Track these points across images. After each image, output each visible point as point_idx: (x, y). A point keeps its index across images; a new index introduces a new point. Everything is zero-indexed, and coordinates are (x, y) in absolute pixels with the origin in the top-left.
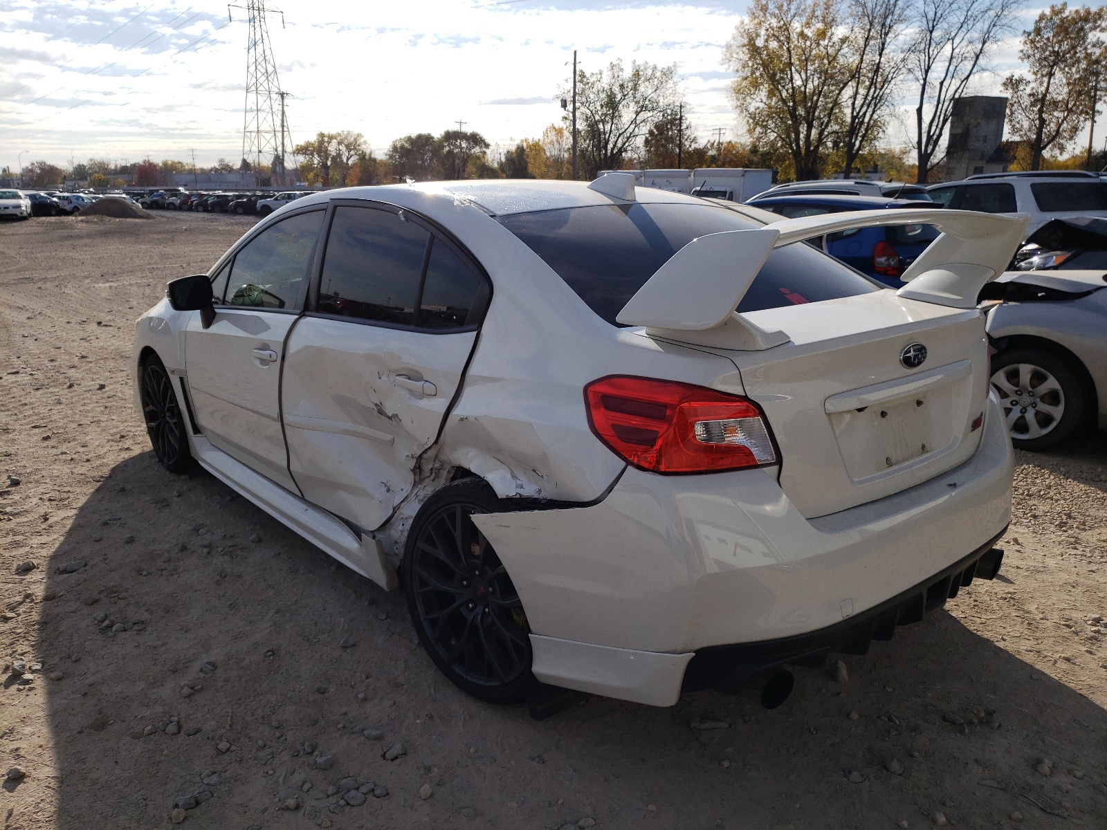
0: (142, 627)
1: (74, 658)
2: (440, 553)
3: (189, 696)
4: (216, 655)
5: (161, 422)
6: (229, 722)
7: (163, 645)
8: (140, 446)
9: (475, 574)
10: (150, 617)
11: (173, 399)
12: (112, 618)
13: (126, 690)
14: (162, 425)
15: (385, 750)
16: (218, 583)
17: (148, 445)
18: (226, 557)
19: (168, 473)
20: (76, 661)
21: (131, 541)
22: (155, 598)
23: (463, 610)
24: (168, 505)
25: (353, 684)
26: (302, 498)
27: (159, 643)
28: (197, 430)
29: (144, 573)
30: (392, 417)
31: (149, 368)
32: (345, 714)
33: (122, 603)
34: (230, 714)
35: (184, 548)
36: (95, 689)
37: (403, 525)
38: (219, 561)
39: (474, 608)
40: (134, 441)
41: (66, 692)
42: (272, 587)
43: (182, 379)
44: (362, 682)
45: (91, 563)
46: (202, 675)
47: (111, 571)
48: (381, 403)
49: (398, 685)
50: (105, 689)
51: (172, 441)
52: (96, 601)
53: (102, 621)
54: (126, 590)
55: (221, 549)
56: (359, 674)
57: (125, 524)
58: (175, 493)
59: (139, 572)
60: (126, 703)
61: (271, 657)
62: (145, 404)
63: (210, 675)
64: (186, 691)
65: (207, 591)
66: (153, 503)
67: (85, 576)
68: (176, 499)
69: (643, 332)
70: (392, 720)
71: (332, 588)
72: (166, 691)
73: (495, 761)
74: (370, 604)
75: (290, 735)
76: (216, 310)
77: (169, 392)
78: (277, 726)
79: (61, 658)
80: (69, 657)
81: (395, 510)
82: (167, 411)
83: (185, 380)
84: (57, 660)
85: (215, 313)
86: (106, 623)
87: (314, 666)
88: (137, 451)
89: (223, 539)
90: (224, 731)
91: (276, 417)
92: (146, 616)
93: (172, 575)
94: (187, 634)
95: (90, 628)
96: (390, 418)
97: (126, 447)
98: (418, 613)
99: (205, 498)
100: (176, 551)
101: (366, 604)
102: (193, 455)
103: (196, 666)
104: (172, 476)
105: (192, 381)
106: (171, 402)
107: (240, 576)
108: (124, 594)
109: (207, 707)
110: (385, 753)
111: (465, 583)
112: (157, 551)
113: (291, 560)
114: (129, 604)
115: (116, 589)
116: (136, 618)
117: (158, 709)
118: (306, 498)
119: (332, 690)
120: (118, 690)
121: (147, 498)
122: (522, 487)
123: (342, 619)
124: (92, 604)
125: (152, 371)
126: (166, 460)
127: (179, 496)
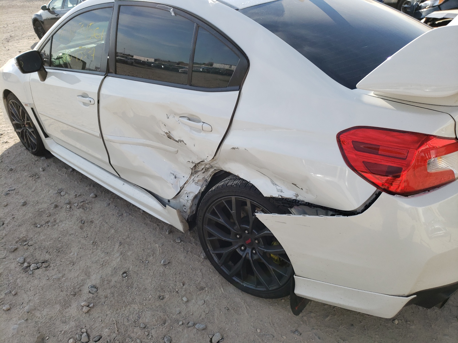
0: (47, 264)
1: (13, 293)
2: (221, 221)
3: (88, 312)
4: (95, 279)
5: (24, 129)
6: (116, 329)
7: (63, 276)
8: (13, 140)
9: (245, 232)
10: (50, 257)
11: (29, 118)
12: (28, 260)
13: (50, 313)
14: (24, 131)
15: (211, 337)
16: (81, 228)
17: (17, 139)
18: (81, 209)
19: (33, 156)
20: (15, 295)
21: (25, 204)
22: (49, 242)
23: (238, 250)
24: (39, 177)
25: (177, 290)
26: (120, 177)
27: (60, 275)
28: (46, 136)
29: (39, 226)
30: (178, 141)
31: (10, 101)
32: (180, 313)
33: (31, 249)
34: (115, 322)
35: (56, 206)
36: (31, 315)
37: (188, 196)
38: (78, 213)
39: (245, 249)
40: (8, 136)
41: (14, 319)
42: (111, 227)
43: (32, 109)
44: (182, 288)
45: (6, 222)
46: (91, 295)
47: (19, 226)
48: (169, 132)
49: (202, 289)
50: (38, 314)
51: (32, 139)
52: (16, 249)
53: (23, 263)
54: (31, 239)
55: (76, 204)
56: (178, 283)
57: (18, 192)
58: (41, 169)
59: (35, 225)
60: (52, 322)
61: (126, 278)
62: (12, 120)
63: (96, 294)
64: (85, 309)
65: (77, 234)
66: (30, 177)
67: (4, 232)
68: (42, 173)
69: (372, 94)
70: (207, 314)
71: (145, 224)
72: (73, 311)
73: (274, 337)
74: (169, 233)
75: (153, 332)
76: (47, 70)
77: (26, 115)
78: (144, 326)
79: (6, 294)
80: (10, 292)
81: (182, 188)
82: (26, 124)
83: (35, 109)
84: (3, 295)
85: (47, 72)
86: (26, 264)
87: (152, 280)
88: (12, 143)
89: (76, 197)
90: (114, 335)
91: (99, 136)
92: (47, 257)
93: (54, 225)
94: (74, 266)
95: (17, 269)
96: (177, 142)
97: (5, 141)
98: (209, 250)
99: (58, 170)
100: (52, 209)
101: (167, 233)
102: (47, 148)
103: (86, 290)
104: (36, 158)
105: (38, 110)
106: (28, 120)
107: (92, 222)
108: (31, 243)
109: (100, 318)
110: (211, 339)
111: (238, 236)
112: (41, 209)
113: (116, 208)
114: (35, 249)
115: (25, 239)
116: (42, 259)
117: (73, 324)
118: (122, 177)
119: (167, 296)
120: (45, 313)
121: (26, 174)
122: (282, 191)
123: (157, 245)
124: (13, 251)
125: (13, 103)
126: (30, 149)
127: (44, 171)
